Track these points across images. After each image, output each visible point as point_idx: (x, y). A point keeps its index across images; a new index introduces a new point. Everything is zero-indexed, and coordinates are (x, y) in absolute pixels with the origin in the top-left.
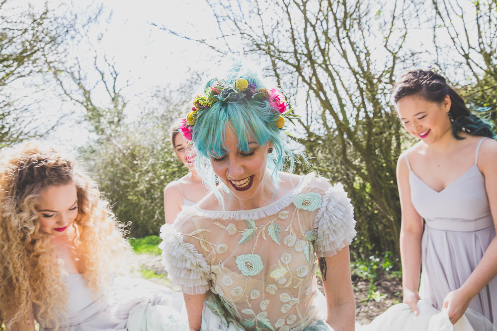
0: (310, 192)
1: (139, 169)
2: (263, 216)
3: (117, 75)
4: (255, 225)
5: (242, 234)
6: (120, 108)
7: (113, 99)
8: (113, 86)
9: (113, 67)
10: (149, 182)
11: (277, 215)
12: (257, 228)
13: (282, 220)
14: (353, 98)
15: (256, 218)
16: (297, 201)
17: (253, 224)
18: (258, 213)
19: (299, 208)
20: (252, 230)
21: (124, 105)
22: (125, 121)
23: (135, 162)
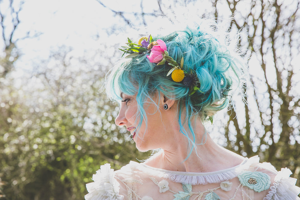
0: (257, 171)
1: (11, 129)
2: (202, 181)
3: (19, 22)
4: (191, 190)
5: (175, 196)
6: (11, 59)
7: (7, 48)
8: (10, 33)
9: (17, 13)
10: (18, 146)
11: (218, 184)
12: (192, 193)
13: (224, 191)
14: (264, 116)
15: (194, 182)
16: (243, 177)
17: (190, 188)
18: (197, 177)
19: (244, 185)
20: (187, 194)
21: (17, 57)
22: (12, 74)
23: (9, 120)
